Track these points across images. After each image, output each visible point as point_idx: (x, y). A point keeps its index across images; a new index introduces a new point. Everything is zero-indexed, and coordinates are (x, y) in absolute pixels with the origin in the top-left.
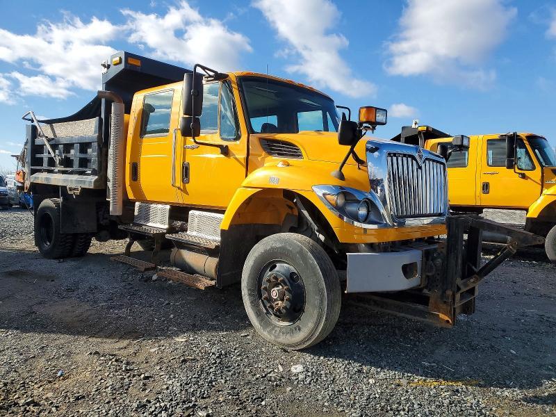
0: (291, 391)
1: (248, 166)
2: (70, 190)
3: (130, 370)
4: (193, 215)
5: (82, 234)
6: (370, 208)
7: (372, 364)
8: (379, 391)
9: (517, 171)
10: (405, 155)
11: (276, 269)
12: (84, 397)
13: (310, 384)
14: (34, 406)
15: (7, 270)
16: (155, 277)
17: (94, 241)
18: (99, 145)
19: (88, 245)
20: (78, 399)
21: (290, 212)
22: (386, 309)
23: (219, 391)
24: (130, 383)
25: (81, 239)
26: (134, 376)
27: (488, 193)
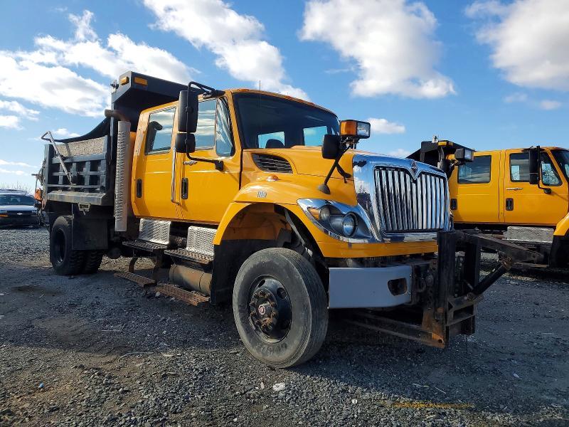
0: (267, 408)
1: (241, 181)
2: (81, 207)
3: (110, 383)
4: (192, 231)
5: (93, 251)
6: (357, 222)
7: (358, 384)
8: (359, 411)
9: (541, 185)
10: (396, 169)
11: (265, 285)
12: (58, 409)
13: (288, 402)
14: (9, 415)
15: (18, 285)
16: (158, 294)
17: (105, 259)
18: (107, 163)
19: (99, 262)
20: (52, 410)
21: (284, 228)
22: (380, 327)
23: (193, 406)
24: (107, 397)
25: (92, 255)
26: (113, 390)
27: (512, 209)
